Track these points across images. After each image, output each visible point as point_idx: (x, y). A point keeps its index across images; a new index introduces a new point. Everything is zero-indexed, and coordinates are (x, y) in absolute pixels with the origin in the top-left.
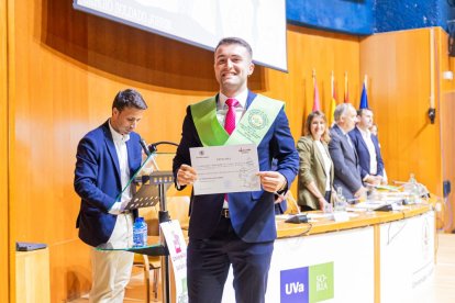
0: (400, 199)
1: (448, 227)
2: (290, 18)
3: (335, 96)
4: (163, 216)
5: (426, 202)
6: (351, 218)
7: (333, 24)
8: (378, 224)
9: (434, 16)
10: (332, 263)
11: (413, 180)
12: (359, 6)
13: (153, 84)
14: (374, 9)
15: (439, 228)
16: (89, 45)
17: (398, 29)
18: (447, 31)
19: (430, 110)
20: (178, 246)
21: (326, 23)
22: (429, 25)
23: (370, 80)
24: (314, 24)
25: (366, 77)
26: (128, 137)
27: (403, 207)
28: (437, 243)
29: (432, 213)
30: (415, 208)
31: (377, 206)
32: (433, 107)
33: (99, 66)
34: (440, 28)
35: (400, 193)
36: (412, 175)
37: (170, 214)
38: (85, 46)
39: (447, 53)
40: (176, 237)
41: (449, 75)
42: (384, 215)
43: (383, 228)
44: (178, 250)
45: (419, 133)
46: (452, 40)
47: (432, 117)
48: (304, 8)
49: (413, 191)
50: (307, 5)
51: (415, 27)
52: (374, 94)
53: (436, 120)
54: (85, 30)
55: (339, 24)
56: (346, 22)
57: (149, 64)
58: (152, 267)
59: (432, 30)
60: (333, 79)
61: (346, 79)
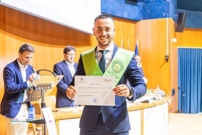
0: (152, 97)
1: (174, 110)
2: (103, 12)
4: (43, 105)
5: (164, 99)
6: (131, 106)
7: (122, 15)
8: (143, 109)
9: (169, 13)
11: (158, 88)
12: (135, 7)
13: (38, 41)
14: (141, 9)
15: (170, 111)
16: (7, 22)
17: (152, 18)
18: (174, 20)
19: (166, 56)
20: (50, 120)
21: (119, 15)
22: (166, 17)
23: (139, 42)
24: (114, 15)
25: (138, 40)
26: (27, 67)
27: (154, 101)
28: (169, 118)
29: (167, 104)
30: (160, 101)
31: (142, 101)
32: (168, 55)
33: (11, 32)
34: (171, 18)
35: (153, 94)
36: (158, 86)
37: (46, 104)
38: (4, 22)
39: (174, 30)
40: (49, 115)
41: (174, 40)
42: (145, 105)
43: (145, 110)
44: (50, 121)
45: (161, 67)
46: (176, 24)
47: (167, 59)
48: (109, 7)
49: (159, 93)
50: (111, 6)
51: (160, 18)
52: (141, 49)
53: (169, 61)
54: (5, 15)
55: (125, 15)
56: (129, 14)
57: (35, 32)
58: (37, 130)
59: (167, 19)
60: (122, 41)
61: (128, 41)
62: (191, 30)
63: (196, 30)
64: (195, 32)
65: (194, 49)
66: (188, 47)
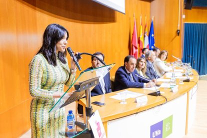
3: (142, 24)
10: (172, 116)
19: (178, 31)
23: (154, 18)
32: (179, 29)
39: (183, 8)
41: (184, 16)
45: (173, 39)
46: (185, 3)
47: (178, 33)
53: (180, 34)
57: (67, 8)
60: (141, 17)
61: (146, 18)
62: (195, 8)
63: (198, 8)
64: (197, 10)
65: (196, 24)
66: (193, 23)
